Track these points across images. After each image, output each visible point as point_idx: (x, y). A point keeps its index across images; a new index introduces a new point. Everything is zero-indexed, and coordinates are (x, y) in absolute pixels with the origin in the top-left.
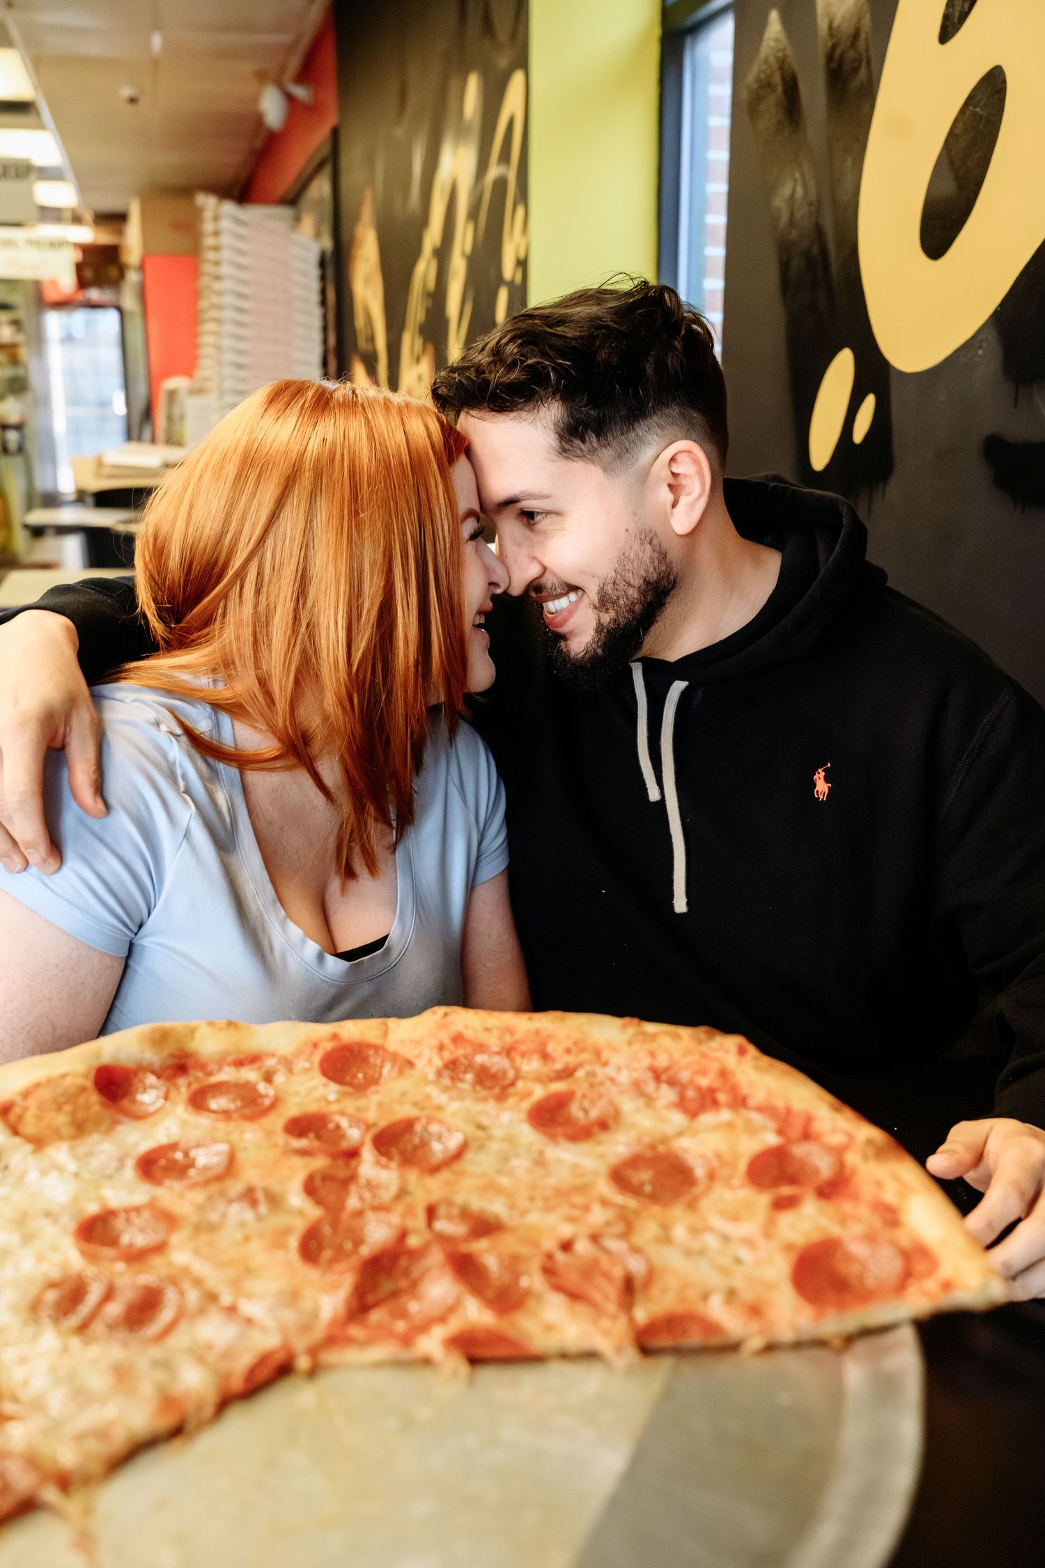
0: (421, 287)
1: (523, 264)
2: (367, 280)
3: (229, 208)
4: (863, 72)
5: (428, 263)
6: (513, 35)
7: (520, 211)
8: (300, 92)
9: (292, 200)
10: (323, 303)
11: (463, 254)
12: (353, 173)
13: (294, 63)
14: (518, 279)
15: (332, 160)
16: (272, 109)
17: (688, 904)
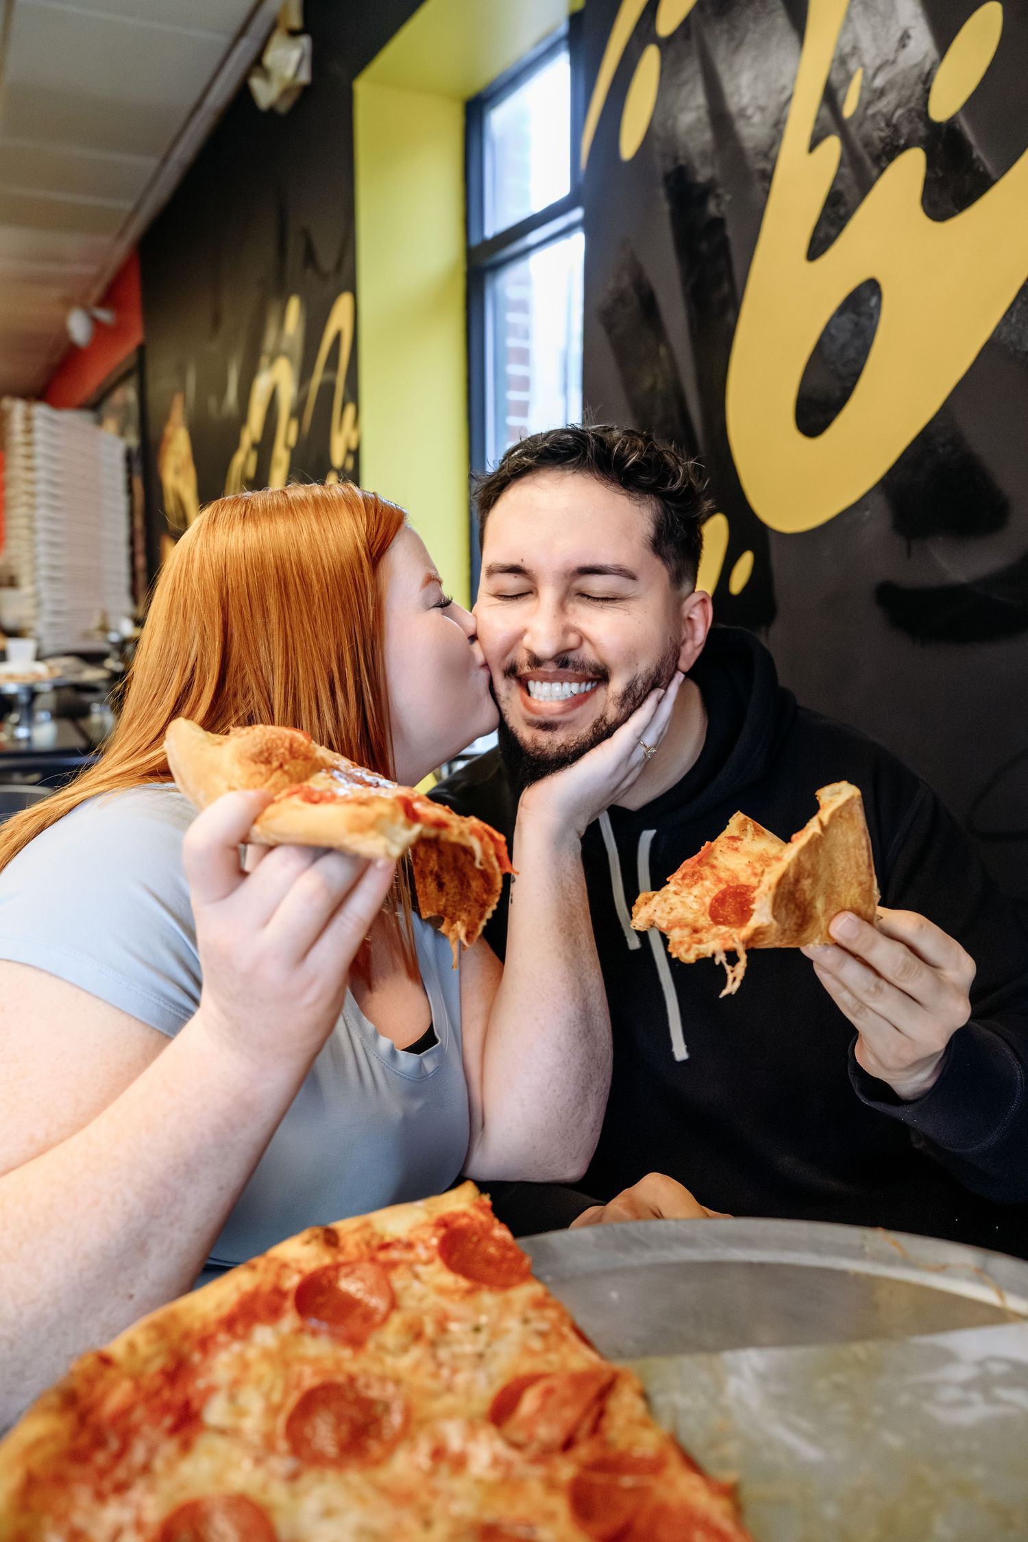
0: (239, 474)
1: (355, 454)
2: (177, 472)
3: (41, 411)
4: (726, 287)
5: (247, 456)
6: (339, 265)
7: (350, 410)
8: (105, 316)
9: (95, 405)
10: (130, 490)
11: (286, 445)
12: (161, 383)
13: (97, 292)
14: (350, 464)
15: (138, 370)
16: (79, 328)
17: (688, 1050)
